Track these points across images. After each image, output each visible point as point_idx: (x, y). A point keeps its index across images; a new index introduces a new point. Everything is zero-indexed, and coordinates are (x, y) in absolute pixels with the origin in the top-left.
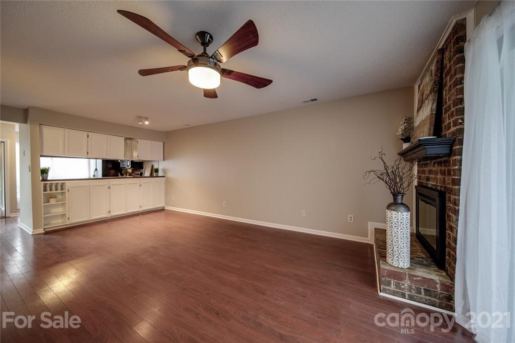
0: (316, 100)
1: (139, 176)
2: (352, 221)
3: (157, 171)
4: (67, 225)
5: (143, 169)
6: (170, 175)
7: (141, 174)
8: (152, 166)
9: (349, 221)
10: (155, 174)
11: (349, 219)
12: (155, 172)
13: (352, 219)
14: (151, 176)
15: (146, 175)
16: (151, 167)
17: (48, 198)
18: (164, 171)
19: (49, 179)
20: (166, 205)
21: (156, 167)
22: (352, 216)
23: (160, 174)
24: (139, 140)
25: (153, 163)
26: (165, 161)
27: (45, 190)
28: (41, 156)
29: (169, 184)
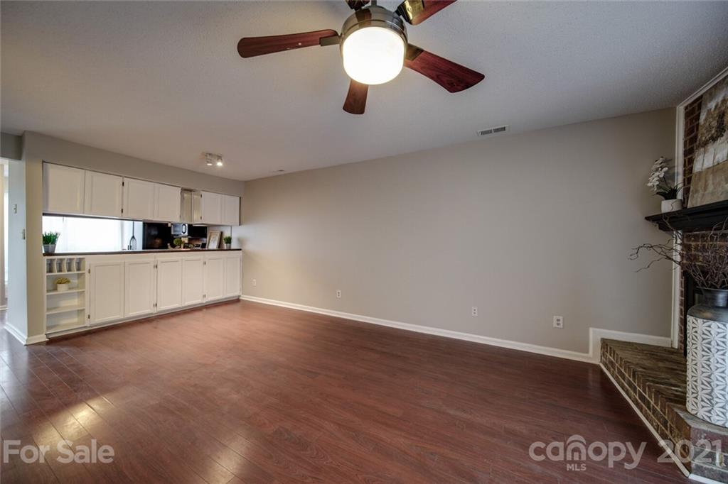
0: (504, 129)
1: (200, 248)
2: (561, 326)
3: (229, 240)
4: (85, 327)
5: (206, 237)
6: (249, 247)
7: (204, 245)
8: (222, 234)
9: (555, 325)
10: (225, 246)
11: (555, 322)
12: (227, 243)
13: (561, 322)
14: (220, 248)
15: (210, 247)
16: (219, 235)
17: (55, 284)
18: (240, 241)
19: (56, 252)
20: (243, 294)
21: (227, 234)
22: (561, 318)
23: (234, 246)
24: (203, 193)
25: (222, 229)
26: (242, 226)
27: (50, 270)
28: (44, 214)
29: (248, 261)
